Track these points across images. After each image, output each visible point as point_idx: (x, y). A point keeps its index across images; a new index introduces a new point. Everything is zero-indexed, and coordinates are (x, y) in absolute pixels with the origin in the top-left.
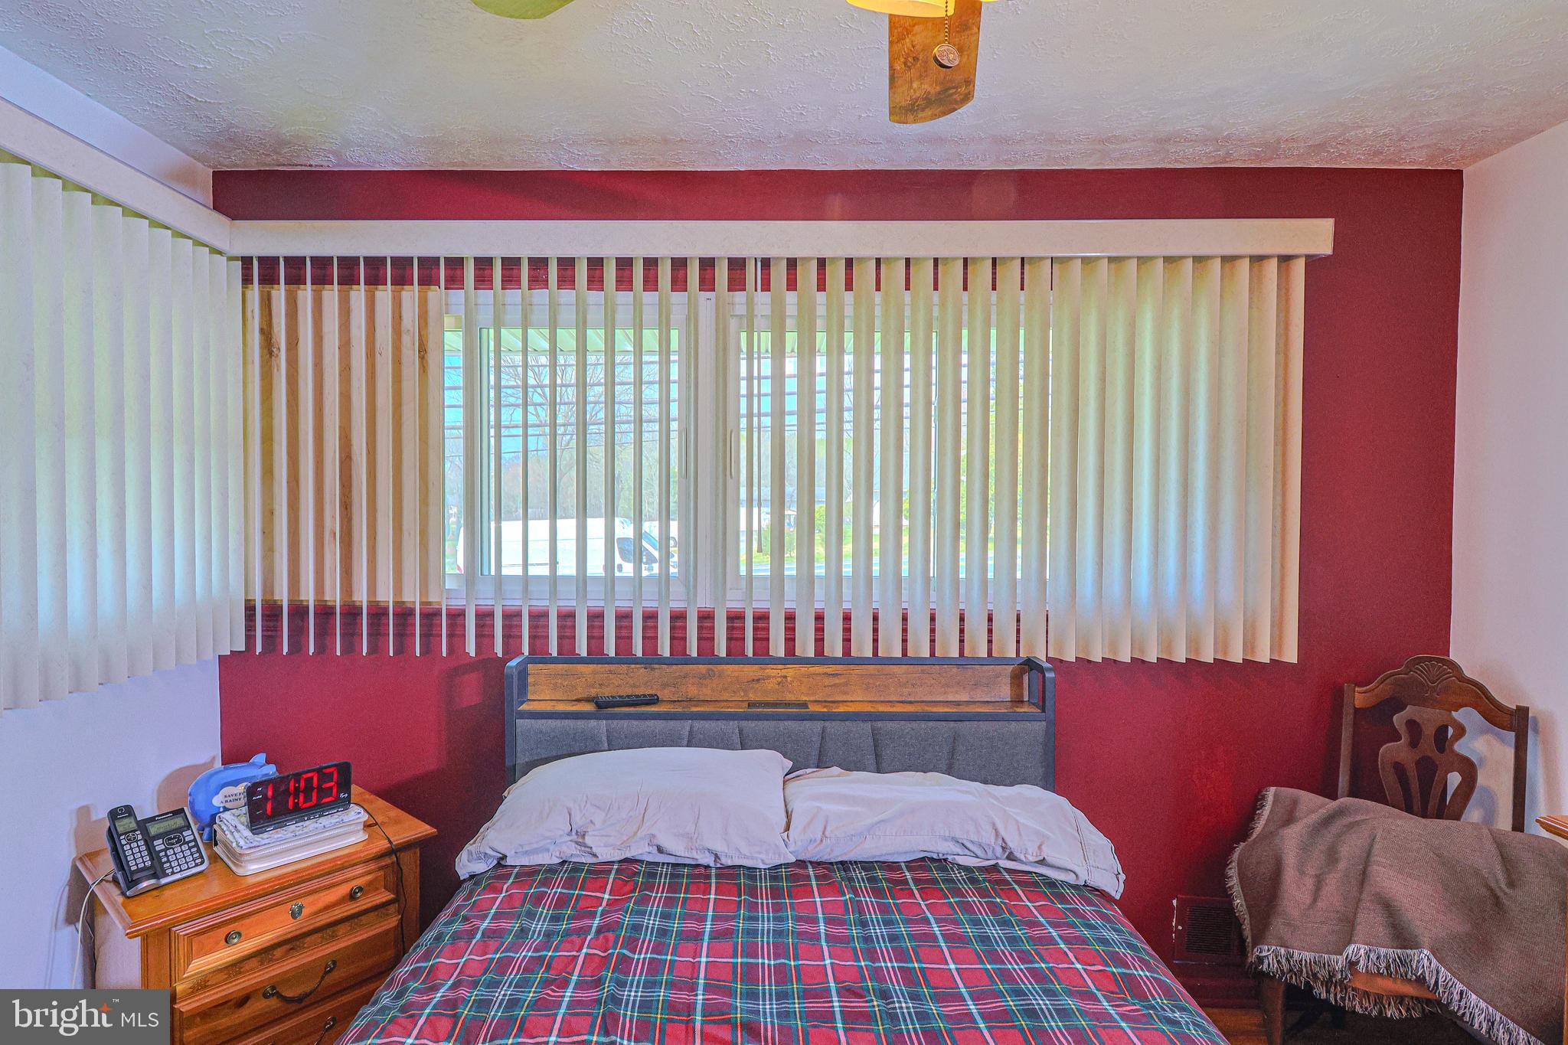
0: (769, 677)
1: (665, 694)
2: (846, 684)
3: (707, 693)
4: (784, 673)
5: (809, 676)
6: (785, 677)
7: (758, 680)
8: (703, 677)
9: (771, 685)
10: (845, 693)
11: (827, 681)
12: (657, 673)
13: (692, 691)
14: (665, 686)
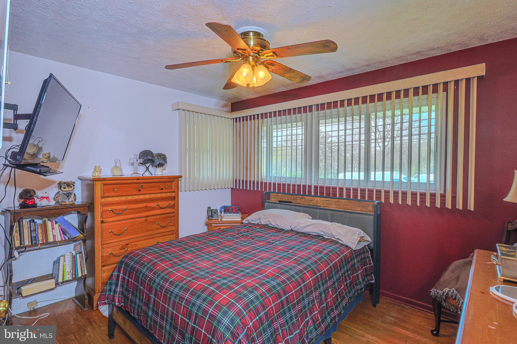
0: (314, 200)
1: (294, 201)
2: (331, 203)
3: (302, 202)
4: (317, 199)
5: (323, 200)
6: (318, 200)
7: (312, 200)
8: (301, 199)
9: (314, 202)
10: (331, 205)
11: (327, 202)
12: (292, 197)
13: (299, 201)
14: (294, 200)
